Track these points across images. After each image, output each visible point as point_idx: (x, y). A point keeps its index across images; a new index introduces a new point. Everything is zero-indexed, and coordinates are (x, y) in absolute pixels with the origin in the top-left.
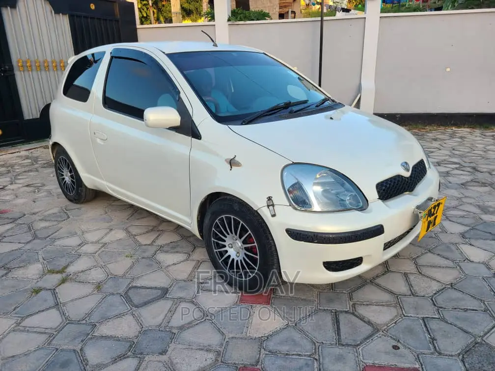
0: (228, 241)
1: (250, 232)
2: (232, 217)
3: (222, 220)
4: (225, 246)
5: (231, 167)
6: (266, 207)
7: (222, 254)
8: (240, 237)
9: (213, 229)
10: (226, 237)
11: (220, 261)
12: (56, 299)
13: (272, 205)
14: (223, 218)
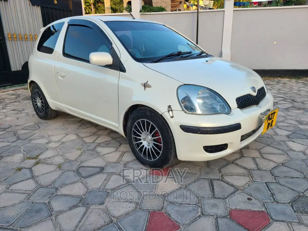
0: (143, 136)
1: (157, 129)
2: (145, 120)
3: (139, 123)
4: (140, 140)
5: (145, 88)
6: (167, 112)
7: (138, 145)
8: (151, 133)
9: (133, 129)
10: (141, 134)
11: (137, 150)
12: (32, 174)
13: (171, 110)
14: (139, 121)
